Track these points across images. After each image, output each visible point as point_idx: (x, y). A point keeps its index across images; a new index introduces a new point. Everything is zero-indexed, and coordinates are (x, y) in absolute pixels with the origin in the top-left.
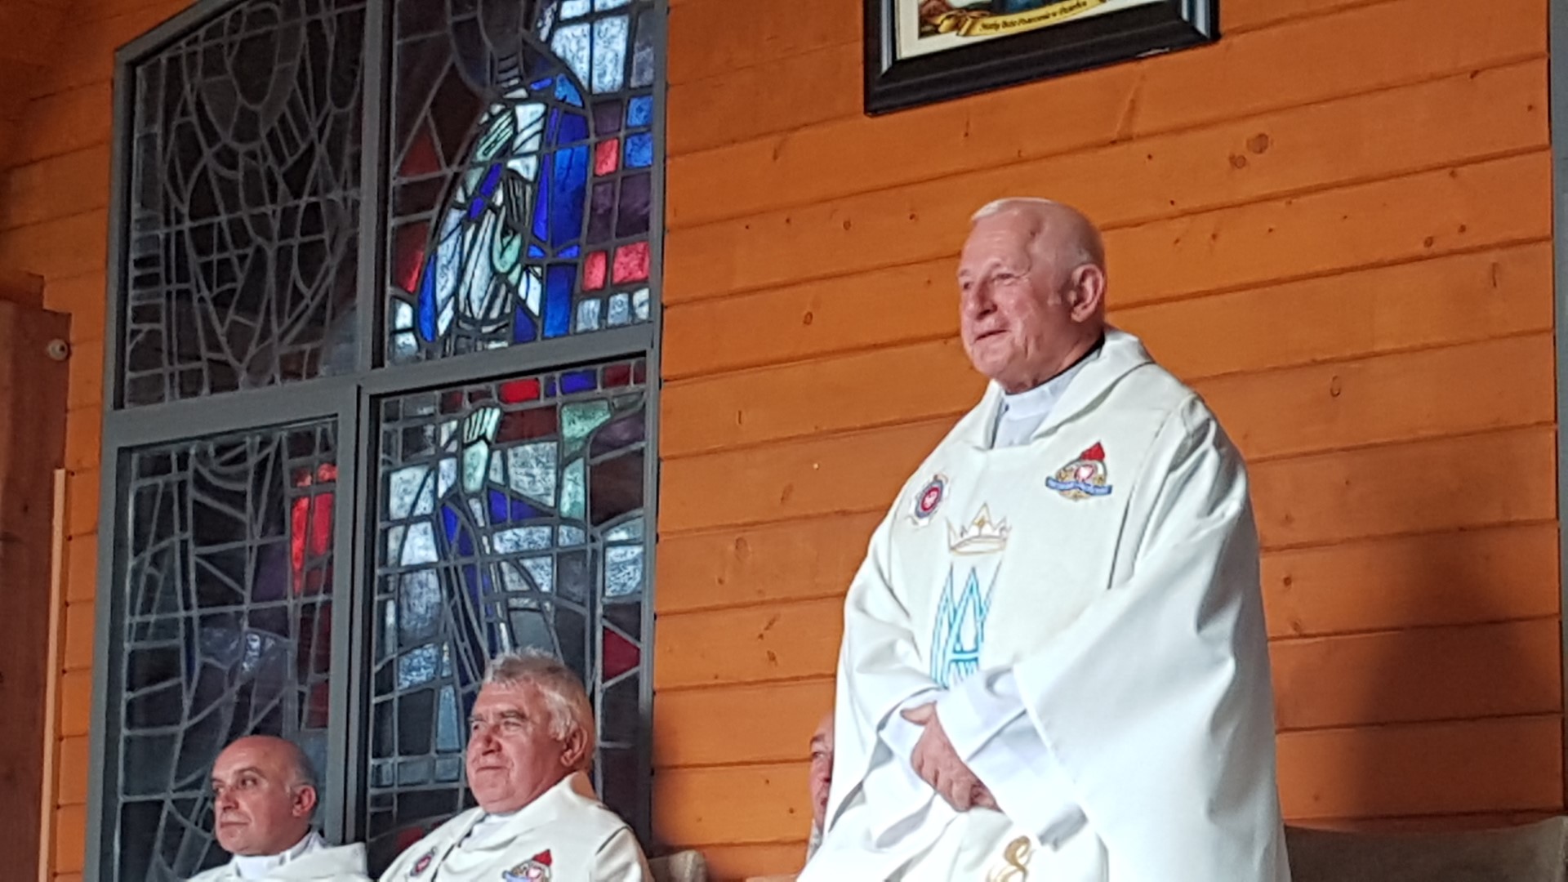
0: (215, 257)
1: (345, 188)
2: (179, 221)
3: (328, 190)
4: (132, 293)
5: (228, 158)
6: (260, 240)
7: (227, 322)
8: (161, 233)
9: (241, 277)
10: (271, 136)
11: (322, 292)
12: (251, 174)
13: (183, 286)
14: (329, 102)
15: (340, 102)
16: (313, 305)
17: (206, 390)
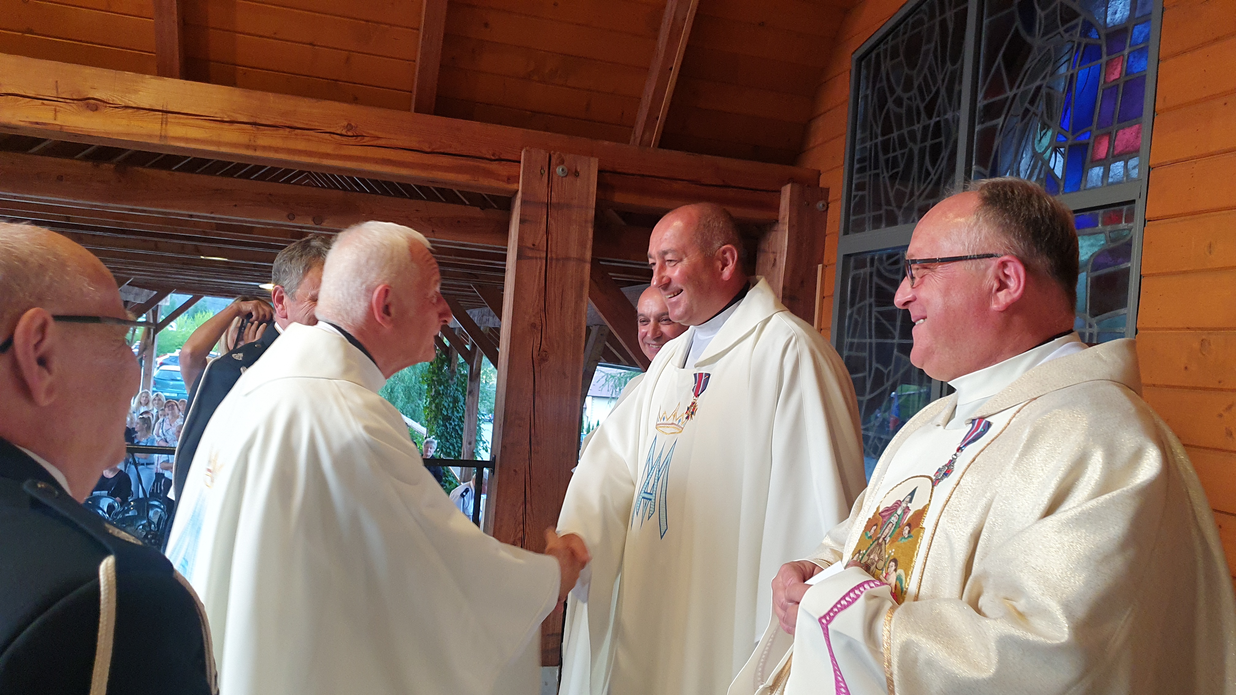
0: (891, 155)
1: (954, 111)
2: (877, 138)
3: (945, 113)
4: (855, 176)
5: (899, 102)
6: (910, 145)
7: (895, 188)
8: (868, 144)
9: (902, 166)
10: (920, 86)
11: (939, 171)
12: (909, 109)
13: (877, 171)
14: (948, 64)
15: (954, 62)
16: (935, 178)
17: (883, 225)
